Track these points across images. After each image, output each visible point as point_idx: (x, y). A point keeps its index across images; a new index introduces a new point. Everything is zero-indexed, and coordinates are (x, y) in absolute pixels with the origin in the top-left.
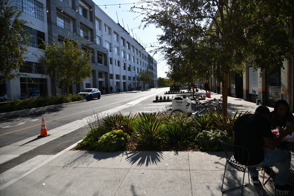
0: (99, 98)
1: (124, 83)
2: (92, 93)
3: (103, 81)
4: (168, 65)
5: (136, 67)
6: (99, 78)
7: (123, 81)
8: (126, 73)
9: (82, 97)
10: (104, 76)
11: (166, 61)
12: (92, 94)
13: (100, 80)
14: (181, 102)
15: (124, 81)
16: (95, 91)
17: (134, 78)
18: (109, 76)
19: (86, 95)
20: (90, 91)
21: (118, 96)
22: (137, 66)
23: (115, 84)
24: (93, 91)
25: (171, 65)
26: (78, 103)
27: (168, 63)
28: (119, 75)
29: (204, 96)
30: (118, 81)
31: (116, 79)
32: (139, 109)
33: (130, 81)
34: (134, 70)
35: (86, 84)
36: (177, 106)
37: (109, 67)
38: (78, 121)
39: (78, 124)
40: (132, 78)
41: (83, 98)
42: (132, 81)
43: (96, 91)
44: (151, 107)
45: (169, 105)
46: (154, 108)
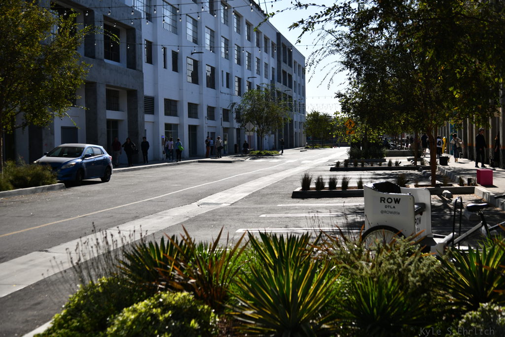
0: (106, 179)
1: (193, 129)
2: (83, 159)
3: (122, 121)
4: (348, 71)
5: (234, 75)
6: (109, 108)
7: (187, 121)
8: (201, 94)
9: (48, 174)
10: (123, 102)
11: (340, 57)
12: (81, 163)
13: (112, 115)
14: (397, 201)
15: (194, 122)
16: (93, 155)
17: (226, 112)
18: (141, 104)
19: (63, 167)
20: (77, 153)
21: (170, 174)
22: (236, 72)
23: (162, 131)
24: (85, 152)
25: (356, 69)
26: (33, 192)
27: (348, 64)
28: (176, 102)
29: (469, 180)
30: (172, 120)
31: (166, 114)
32: (244, 220)
33: (211, 123)
34: (228, 87)
35: (63, 128)
36: (382, 212)
37: (141, 71)
38: (35, 255)
39: (35, 266)
40: (221, 112)
41: (52, 177)
42: (218, 124)
43: (98, 152)
44: (286, 213)
45: (350, 210)
46: (297, 217)
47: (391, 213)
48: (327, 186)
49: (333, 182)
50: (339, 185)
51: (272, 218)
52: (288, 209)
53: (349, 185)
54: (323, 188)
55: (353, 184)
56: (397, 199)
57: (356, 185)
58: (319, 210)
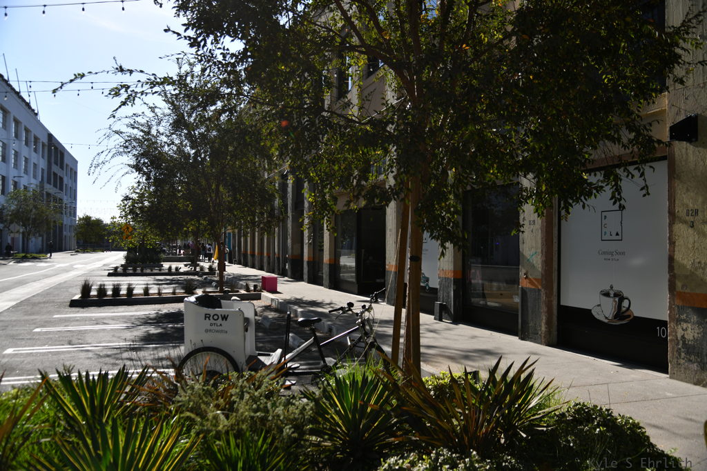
4: (136, 174)
14: (225, 318)
29: (255, 287)
32: (12, 337)
36: (207, 331)
44: (66, 326)
45: (140, 320)
46: (80, 331)
47: (217, 331)
48: (110, 293)
49: (116, 289)
50: (124, 292)
51: (50, 333)
52: (66, 321)
53: (135, 292)
54: (106, 295)
55: (138, 290)
56: (225, 316)
57: (142, 292)
58: (105, 321)
